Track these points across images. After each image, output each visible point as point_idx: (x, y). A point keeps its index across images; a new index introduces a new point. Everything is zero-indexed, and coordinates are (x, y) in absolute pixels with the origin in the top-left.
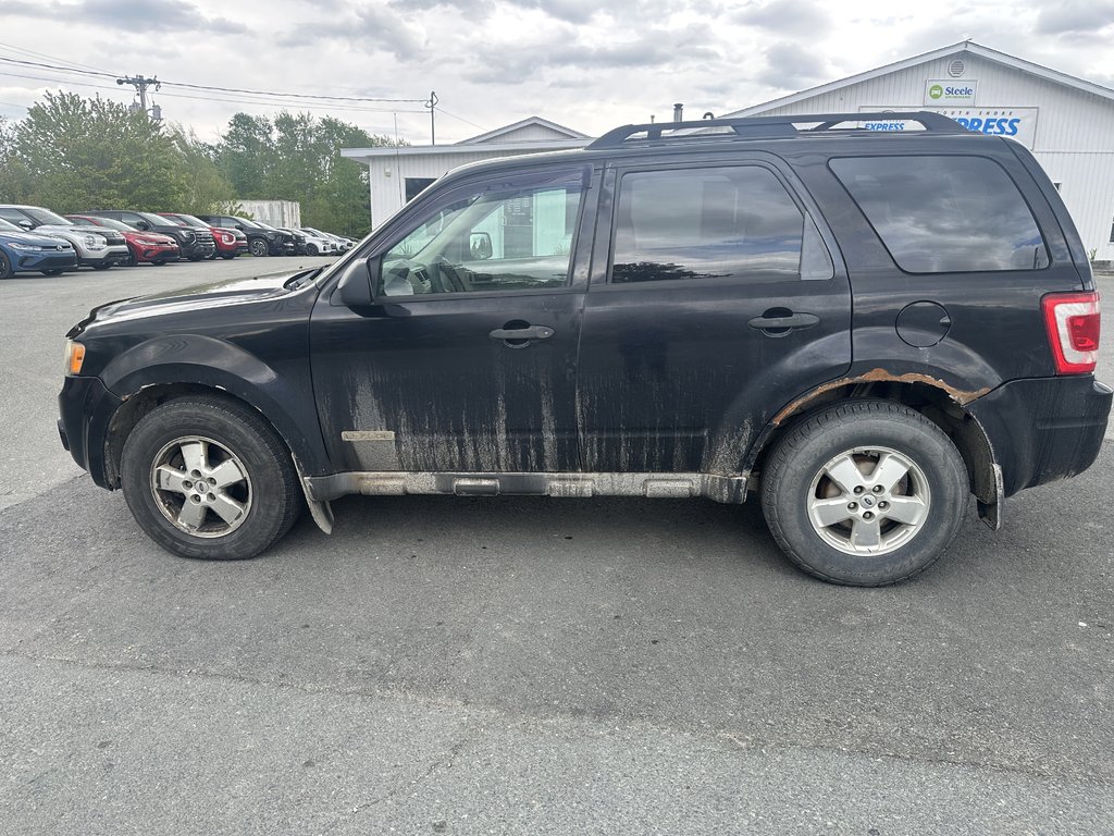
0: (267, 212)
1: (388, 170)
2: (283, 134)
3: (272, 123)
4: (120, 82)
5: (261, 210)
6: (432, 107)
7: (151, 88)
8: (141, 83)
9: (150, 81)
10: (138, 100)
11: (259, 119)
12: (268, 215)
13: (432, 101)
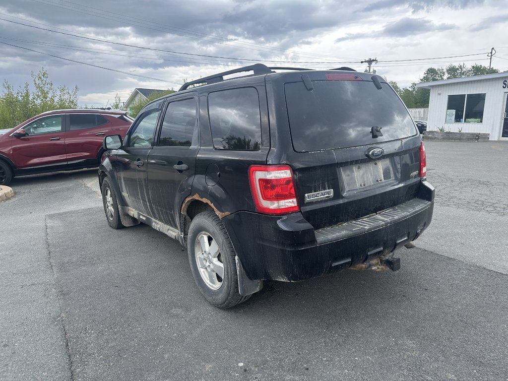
0: (422, 113)
1: (439, 92)
2: (449, 75)
3: (445, 71)
4: (362, 62)
5: (419, 113)
6: (491, 56)
7: (373, 63)
8: (370, 62)
9: (373, 60)
10: (368, 69)
11: (439, 70)
12: (422, 115)
13: (491, 53)
